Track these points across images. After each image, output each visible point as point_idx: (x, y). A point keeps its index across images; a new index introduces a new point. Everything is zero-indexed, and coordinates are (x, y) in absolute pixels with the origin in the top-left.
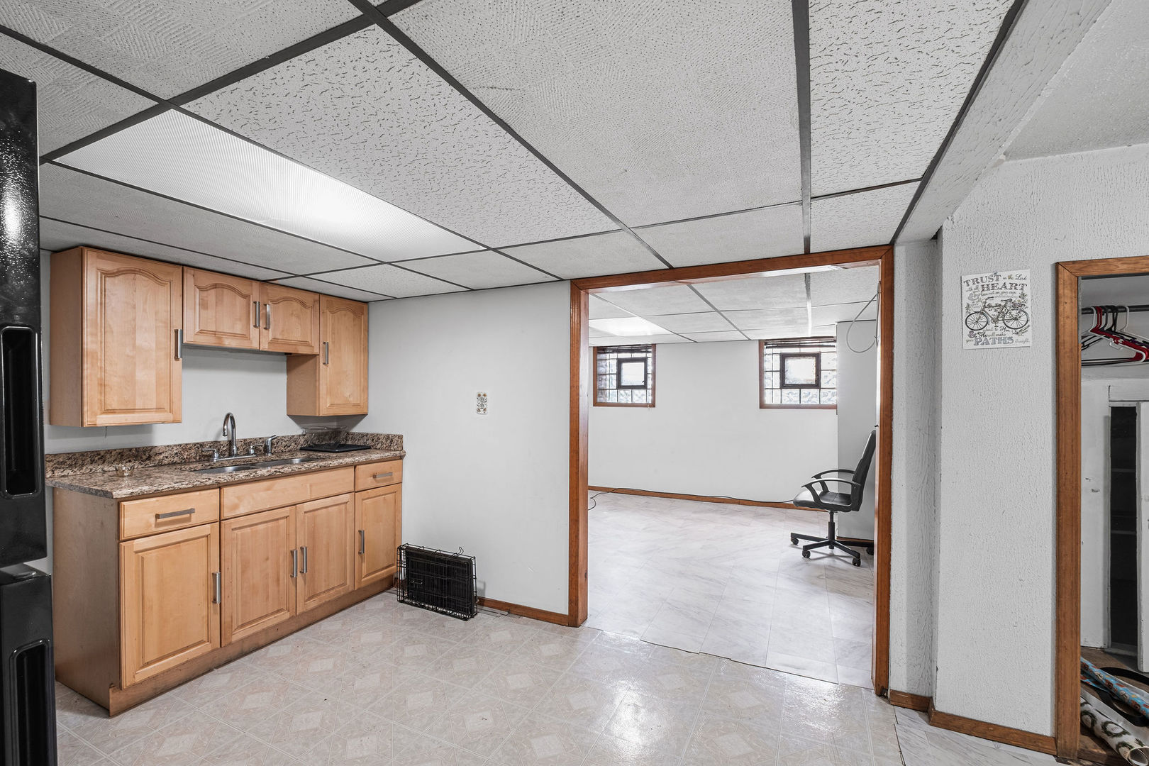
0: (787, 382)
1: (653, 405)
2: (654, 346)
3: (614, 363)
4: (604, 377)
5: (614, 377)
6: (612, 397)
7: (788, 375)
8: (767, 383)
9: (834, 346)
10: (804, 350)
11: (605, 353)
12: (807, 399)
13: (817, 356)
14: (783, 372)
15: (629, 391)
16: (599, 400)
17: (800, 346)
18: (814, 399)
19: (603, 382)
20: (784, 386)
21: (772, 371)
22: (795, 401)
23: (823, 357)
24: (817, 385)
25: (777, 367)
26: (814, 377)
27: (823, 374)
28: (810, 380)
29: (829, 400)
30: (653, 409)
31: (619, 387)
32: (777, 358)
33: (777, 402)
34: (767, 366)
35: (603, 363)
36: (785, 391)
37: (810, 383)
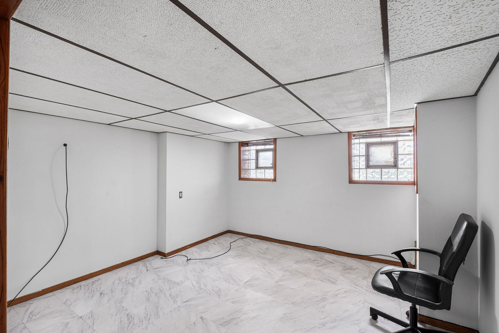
0: (371, 164)
1: (275, 180)
2: (275, 140)
3: (254, 152)
4: (248, 161)
5: (254, 161)
6: (253, 174)
7: (371, 158)
8: (355, 165)
9: (409, 135)
10: (384, 139)
11: (248, 146)
12: (386, 177)
13: (395, 143)
14: (368, 156)
15: (263, 170)
16: (242, 176)
17: (381, 136)
18: (393, 176)
19: (246, 165)
20: (368, 166)
21: (359, 156)
22: (377, 178)
23: (400, 144)
24: (395, 166)
25: (363, 152)
26: (392, 160)
27: (400, 157)
28: (390, 162)
29: (406, 177)
30: (274, 182)
31: (257, 167)
32: (363, 146)
33: (363, 178)
34: (355, 152)
35: (247, 153)
36: (370, 170)
37: (389, 164)
